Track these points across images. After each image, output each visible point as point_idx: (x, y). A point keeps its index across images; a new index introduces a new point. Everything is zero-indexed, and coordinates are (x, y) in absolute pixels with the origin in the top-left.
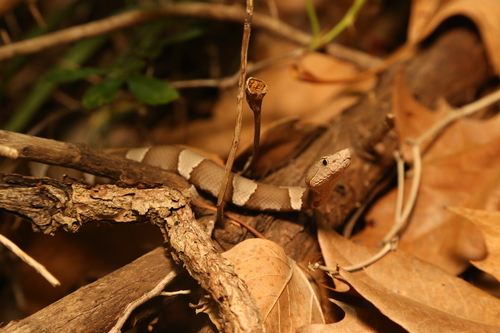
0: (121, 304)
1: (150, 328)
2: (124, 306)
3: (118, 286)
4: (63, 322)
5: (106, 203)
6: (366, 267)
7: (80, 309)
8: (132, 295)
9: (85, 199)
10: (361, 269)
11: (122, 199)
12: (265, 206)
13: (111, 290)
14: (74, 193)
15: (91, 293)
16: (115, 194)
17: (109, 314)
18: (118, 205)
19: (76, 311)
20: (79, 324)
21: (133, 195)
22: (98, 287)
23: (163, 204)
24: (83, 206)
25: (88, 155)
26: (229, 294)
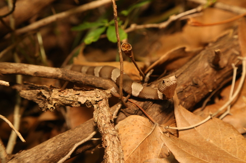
0: (72, 144)
1: (92, 153)
2: (74, 144)
3: (72, 135)
4: (43, 152)
5: (66, 98)
6: (196, 127)
7: (52, 146)
8: (78, 140)
9: (57, 97)
10: (194, 128)
11: (74, 96)
12: (147, 97)
13: (69, 137)
14: (53, 94)
15: (59, 138)
16: (71, 94)
17: (66, 148)
18: (72, 99)
19: (50, 147)
20: (51, 153)
21: (79, 94)
22: (63, 136)
23: (93, 99)
24: (57, 100)
25: (66, 74)
26: (108, 145)
